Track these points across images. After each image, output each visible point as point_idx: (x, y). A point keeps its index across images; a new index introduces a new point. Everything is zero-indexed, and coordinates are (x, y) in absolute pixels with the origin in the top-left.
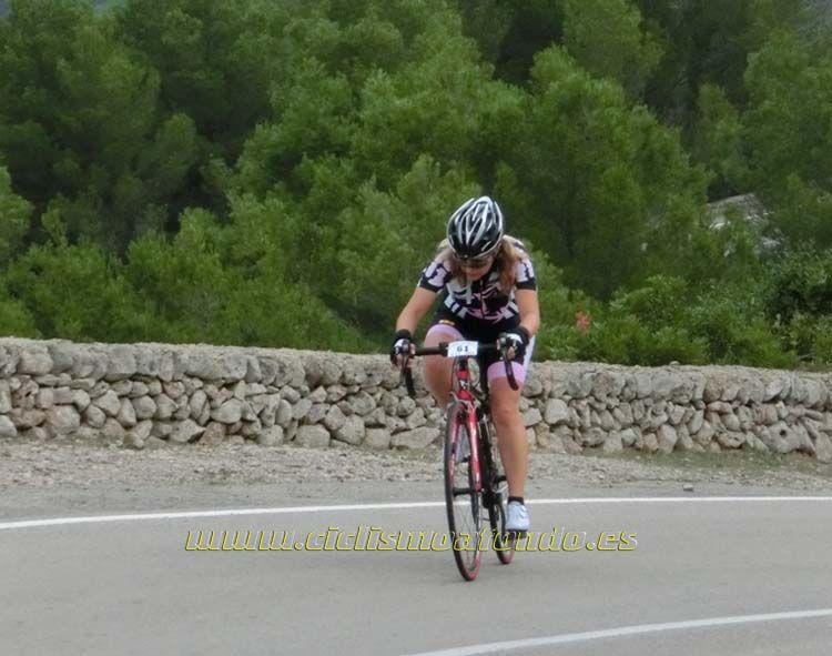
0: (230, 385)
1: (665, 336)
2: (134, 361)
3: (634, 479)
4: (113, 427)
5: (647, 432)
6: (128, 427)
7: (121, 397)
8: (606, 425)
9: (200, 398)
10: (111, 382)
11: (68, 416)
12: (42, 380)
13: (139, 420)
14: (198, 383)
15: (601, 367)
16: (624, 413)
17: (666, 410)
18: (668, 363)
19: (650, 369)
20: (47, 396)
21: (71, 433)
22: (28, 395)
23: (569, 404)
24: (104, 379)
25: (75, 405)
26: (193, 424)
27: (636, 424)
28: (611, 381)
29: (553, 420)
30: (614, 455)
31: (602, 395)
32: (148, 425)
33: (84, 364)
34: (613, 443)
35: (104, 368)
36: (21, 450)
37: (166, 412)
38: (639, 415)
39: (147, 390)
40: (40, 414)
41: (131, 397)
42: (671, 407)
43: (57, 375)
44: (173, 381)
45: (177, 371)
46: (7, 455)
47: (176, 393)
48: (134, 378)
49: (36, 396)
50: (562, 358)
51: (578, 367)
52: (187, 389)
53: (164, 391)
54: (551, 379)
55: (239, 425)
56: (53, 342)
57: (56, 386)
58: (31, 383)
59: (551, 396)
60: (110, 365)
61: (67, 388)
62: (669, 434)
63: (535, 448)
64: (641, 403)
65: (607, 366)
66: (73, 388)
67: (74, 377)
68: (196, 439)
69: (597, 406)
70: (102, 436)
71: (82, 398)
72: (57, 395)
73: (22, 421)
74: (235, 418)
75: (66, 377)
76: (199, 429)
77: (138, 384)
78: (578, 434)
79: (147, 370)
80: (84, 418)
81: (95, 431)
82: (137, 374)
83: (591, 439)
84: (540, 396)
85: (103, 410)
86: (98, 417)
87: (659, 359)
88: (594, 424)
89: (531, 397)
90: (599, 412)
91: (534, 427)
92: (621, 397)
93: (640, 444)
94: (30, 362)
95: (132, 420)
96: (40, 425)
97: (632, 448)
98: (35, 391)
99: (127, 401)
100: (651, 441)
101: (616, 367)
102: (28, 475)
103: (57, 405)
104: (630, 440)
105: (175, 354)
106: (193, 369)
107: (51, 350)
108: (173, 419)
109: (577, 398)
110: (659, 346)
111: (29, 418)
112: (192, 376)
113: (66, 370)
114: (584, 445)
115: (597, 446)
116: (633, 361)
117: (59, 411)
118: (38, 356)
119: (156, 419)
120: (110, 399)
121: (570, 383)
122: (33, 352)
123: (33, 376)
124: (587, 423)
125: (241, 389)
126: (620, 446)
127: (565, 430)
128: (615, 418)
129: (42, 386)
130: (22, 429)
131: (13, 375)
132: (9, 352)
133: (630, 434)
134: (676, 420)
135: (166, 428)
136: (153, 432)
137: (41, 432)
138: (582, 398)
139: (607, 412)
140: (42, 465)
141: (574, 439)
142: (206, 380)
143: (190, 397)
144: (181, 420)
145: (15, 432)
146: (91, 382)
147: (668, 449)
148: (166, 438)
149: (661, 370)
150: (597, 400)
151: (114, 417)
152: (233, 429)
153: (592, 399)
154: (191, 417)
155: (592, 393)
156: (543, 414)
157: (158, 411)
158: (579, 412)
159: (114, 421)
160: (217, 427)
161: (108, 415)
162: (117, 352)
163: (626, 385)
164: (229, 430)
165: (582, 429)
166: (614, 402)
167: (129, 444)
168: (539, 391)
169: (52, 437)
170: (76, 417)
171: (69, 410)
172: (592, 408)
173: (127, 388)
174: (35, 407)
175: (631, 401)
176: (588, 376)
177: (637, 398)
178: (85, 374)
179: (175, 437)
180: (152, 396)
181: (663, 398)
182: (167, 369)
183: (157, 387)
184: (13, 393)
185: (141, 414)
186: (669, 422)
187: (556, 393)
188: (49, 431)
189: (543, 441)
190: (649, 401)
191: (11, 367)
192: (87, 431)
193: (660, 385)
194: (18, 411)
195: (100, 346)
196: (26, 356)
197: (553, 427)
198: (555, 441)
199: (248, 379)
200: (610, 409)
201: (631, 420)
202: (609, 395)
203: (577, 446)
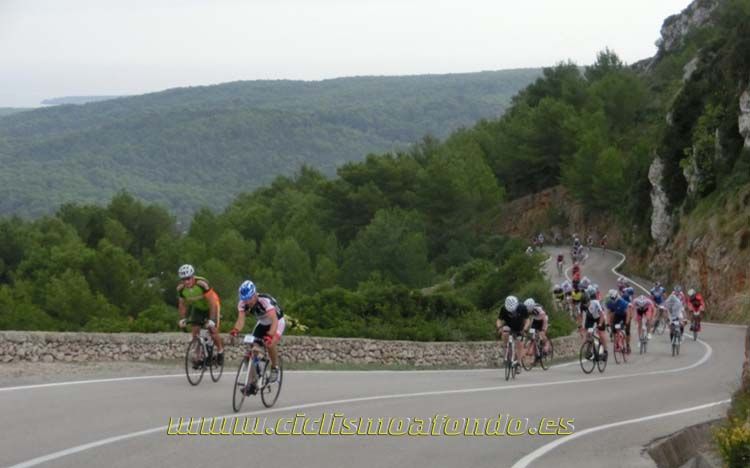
0: (21, 343)
1: (157, 324)
3: (150, 370)
5: (152, 353)
8: (140, 352)
9: (12, 348)
14: (11, 343)
15: (137, 334)
16: (145, 348)
17: (158, 346)
19: (153, 335)
23: (128, 346)
26: (9, 356)
27: (149, 351)
28: (141, 338)
29: (123, 350)
30: (143, 362)
31: (138, 343)
34: (142, 358)
38: (150, 348)
42: (160, 346)
45: (4, 340)
47: (4, 346)
50: (126, 331)
51: (131, 334)
52: (7, 345)
54: (123, 338)
55: (24, 356)
62: (159, 354)
63: (118, 360)
64: (150, 345)
65: (140, 334)
68: (10, 361)
69: (137, 346)
74: (23, 354)
76: (11, 358)
78: (131, 355)
83: (135, 356)
87: (155, 331)
88: (136, 352)
90: (138, 348)
91: (118, 353)
92: (144, 343)
93: (150, 357)
97: (149, 359)
100: (154, 356)
101: (143, 334)
106: (9, 339)
109: (131, 344)
110: (155, 327)
112: (9, 341)
114: (133, 358)
115: (138, 358)
116: (147, 332)
121: (129, 339)
124: (134, 351)
125: (25, 345)
126: (144, 358)
127: (127, 354)
128: (143, 350)
133: (147, 354)
134: (161, 350)
142: (14, 342)
143: (8, 347)
144: (6, 355)
147: (159, 358)
149: (156, 335)
153: (135, 344)
154: (9, 354)
155: (135, 342)
156: (120, 349)
158: (131, 348)
160: (17, 357)
163: (146, 339)
164: (21, 358)
165: (132, 353)
166: (142, 345)
172: (135, 347)
175: (147, 344)
176: (134, 337)
177: (149, 343)
179: (4, 361)
181: (157, 343)
186: (159, 350)
187: (124, 343)
189: (121, 358)
190: (153, 344)
193: (156, 339)
197: (124, 353)
198: (124, 357)
199: (27, 341)
200: (141, 347)
201: (147, 350)
202: (141, 343)
203: (131, 359)
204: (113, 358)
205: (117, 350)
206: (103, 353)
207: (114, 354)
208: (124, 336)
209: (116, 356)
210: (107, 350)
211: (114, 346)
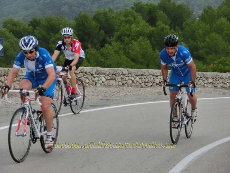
0: (157, 76)
2: (141, 72)
4: (138, 84)
5: (224, 84)
6: (140, 84)
7: (139, 78)
8: (218, 83)
9: (152, 79)
10: (138, 76)
11: (131, 82)
12: (126, 76)
13: (142, 82)
14: (152, 76)
17: (227, 80)
18: (227, 72)
19: (224, 73)
20: (127, 78)
21: (131, 85)
22: (124, 78)
23: (212, 79)
24: (136, 75)
25: (132, 80)
26: (151, 83)
27: (223, 83)
28: (219, 75)
29: (209, 82)
31: (217, 78)
32: (144, 83)
33: (133, 73)
34: (219, 86)
35: (136, 73)
36: (125, 88)
37: (147, 81)
38: (223, 81)
39: (143, 77)
40: (126, 81)
41: (141, 78)
42: (228, 80)
43: (129, 75)
44: (148, 76)
45: (148, 74)
46: (123, 89)
47: (148, 78)
48: (141, 75)
49: (125, 78)
50: (210, 71)
51: (213, 73)
52: (150, 77)
53: (146, 77)
54: (209, 75)
55: (159, 83)
56: (128, 69)
57: (129, 77)
58: (124, 76)
59: (209, 78)
60: (137, 73)
61: (130, 77)
62: (228, 85)
63: (206, 87)
65: (218, 73)
66: (131, 77)
67: (131, 75)
68: (151, 86)
69: (217, 80)
70: (136, 85)
71: (133, 79)
72: (129, 78)
73: (123, 83)
74: (158, 82)
75: (130, 75)
76: (152, 84)
77: (142, 76)
78: (213, 84)
79: (143, 74)
80: (133, 82)
81: (135, 84)
82: (142, 74)
83: (215, 85)
84: (207, 78)
85: (136, 81)
86: (135, 82)
88: (216, 83)
89: (206, 78)
90: (217, 81)
91: (207, 83)
92: (220, 78)
93: (223, 86)
94: (124, 73)
95: (141, 82)
96: (126, 83)
98: (125, 77)
99: (140, 79)
100: (225, 86)
101: (219, 73)
102: (127, 93)
103: (129, 80)
104: (222, 86)
105: (148, 71)
106: (151, 74)
107: (128, 70)
108: (148, 82)
109: (213, 78)
110: (225, 69)
111: (124, 82)
112: (151, 75)
113: (130, 74)
114: (214, 86)
115: (217, 86)
116: (221, 72)
117: (129, 81)
118: (126, 71)
119: (145, 82)
120: (137, 79)
121: (213, 76)
122: (125, 71)
123: (125, 75)
124: (215, 83)
125: (159, 77)
126: (220, 87)
127: (211, 84)
128: (219, 82)
129: (126, 77)
130: (123, 84)
131: (121, 75)
132: (121, 71)
133: (222, 84)
134: (229, 82)
135: (147, 84)
136: (144, 84)
137: (126, 85)
138: (214, 78)
140: (129, 91)
141: (213, 85)
142: (153, 76)
143: (151, 78)
144: (149, 82)
145: (122, 85)
146: (134, 76)
147: (228, 87)
148: (147, 85)
150: (217, 79)
151: (138, 82)
152: (158, 84)
153: (215, 79)
154: (151, 82)
155: (216, 78)
156: (208, 81)
157: (145, 81)
158: (214, 81)
159: (138, 83)
160: (155, 84)
161: (137, 82)
162: (139, 71)
163: (221, 76)
164: (157, 84)
165: (214, 84)
166: (219, 79)
167: (142, 87)
168: (207, 77)
169: (128, 86)
170: (132, 82)
171: (131, 81)
172: (216, 80)
173: (140, 77)
174: (125, 80)
175: (222, 79)
176: (215, 75)
177: (223, 78)
178: (134, 74)
179: (148, 85)
180: (144, 78)
181: (227, 78)
182: (147, 74)
183: (145, 77)
184: (121, 78)
185: (143, 81)
186: (228, 82)
187: (210, 78)
188: (127, 84)
189: (208, 86)
190: (225, 79)
191: (121, 74)
192: (134, 84)
193: (226, 76)
194: (122, 81)
195: (135, 70)
196: (124, 71)
197: (209, 83)
198: (210, 86)
199: (160, 75)
200: (218, 80)
201: (222, 82)
202: (218, 78)
203: (213, 87)
204: (204, 86)
205: (206, 81)
206: (199, 83)
207: (205, 84)
208: (210, 74)
209: (206, 85)
210: (201, 81)
211: (205, 79)
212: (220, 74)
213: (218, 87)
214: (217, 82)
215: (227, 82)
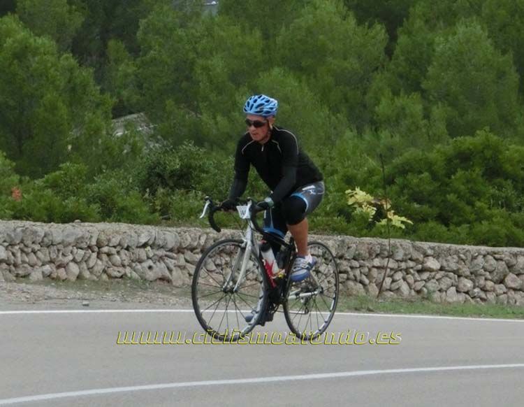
1: (71, 203)
3: (50, 298)
5: (59, 267)
8: (32, 263)
15: (28, 224)
16: (44, 255)
17: (72, 252)
18: (73, 221)
19: (61, 225)
23: (7, 248)
27: (51, 262)
28: (35, 233)
30: (37, 283)
31: (29, 242)
34: (36, 275)
38: (54, 256)
42: (75, 250)
50: (2, 217)
51: (13, 224)
62: (74, 269)
64: (55, 248)
65: (32, 223)
69: (26, 249)
78: (13, 268)
83: (21, 272)
87: (67, 218)
88: (23, 262)
90: (27, 254)
92: (41, 244)
93: (54, 275)
97: (49, 278)
100: (62, 273)
101: (38, 224)
104: (47, 273)
109: (12, 245)
110: (67, 210)
114: (17, 276)
116: (50, 220)
121: (8, 234)
124: (19, 261)
126: (41, 276)
127: (4, 266)
128: (38, 258)
133: (47, 268)
134: (79, 259)
138: (15, 245)
139: (32, 254)
141: (10, 271)
147: (73, 279)
149: (68, 226)
150: (26, 246)
153: (22, 246)
155: (22, 241)
158: (14, 254)
163: (45, 236)
165: (15, 265)
166: (37, 247)
172: (22, 251)
175: (48, 247)
176: (19, 230)
177: (52, 244)
181: (70, 244)
186: (74, 260)
190: (60, 247)
193: (68, 236)
200: (34, 252)
201: (48, 259)
202: (33, 243)
203: (12, 277)
212: (39, 229)
213: (31, 278)
214: (27, 260)
215: (71, 257)
